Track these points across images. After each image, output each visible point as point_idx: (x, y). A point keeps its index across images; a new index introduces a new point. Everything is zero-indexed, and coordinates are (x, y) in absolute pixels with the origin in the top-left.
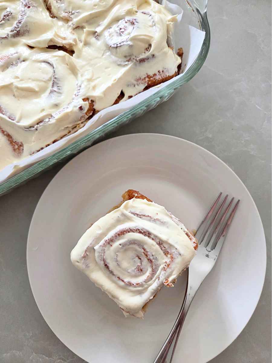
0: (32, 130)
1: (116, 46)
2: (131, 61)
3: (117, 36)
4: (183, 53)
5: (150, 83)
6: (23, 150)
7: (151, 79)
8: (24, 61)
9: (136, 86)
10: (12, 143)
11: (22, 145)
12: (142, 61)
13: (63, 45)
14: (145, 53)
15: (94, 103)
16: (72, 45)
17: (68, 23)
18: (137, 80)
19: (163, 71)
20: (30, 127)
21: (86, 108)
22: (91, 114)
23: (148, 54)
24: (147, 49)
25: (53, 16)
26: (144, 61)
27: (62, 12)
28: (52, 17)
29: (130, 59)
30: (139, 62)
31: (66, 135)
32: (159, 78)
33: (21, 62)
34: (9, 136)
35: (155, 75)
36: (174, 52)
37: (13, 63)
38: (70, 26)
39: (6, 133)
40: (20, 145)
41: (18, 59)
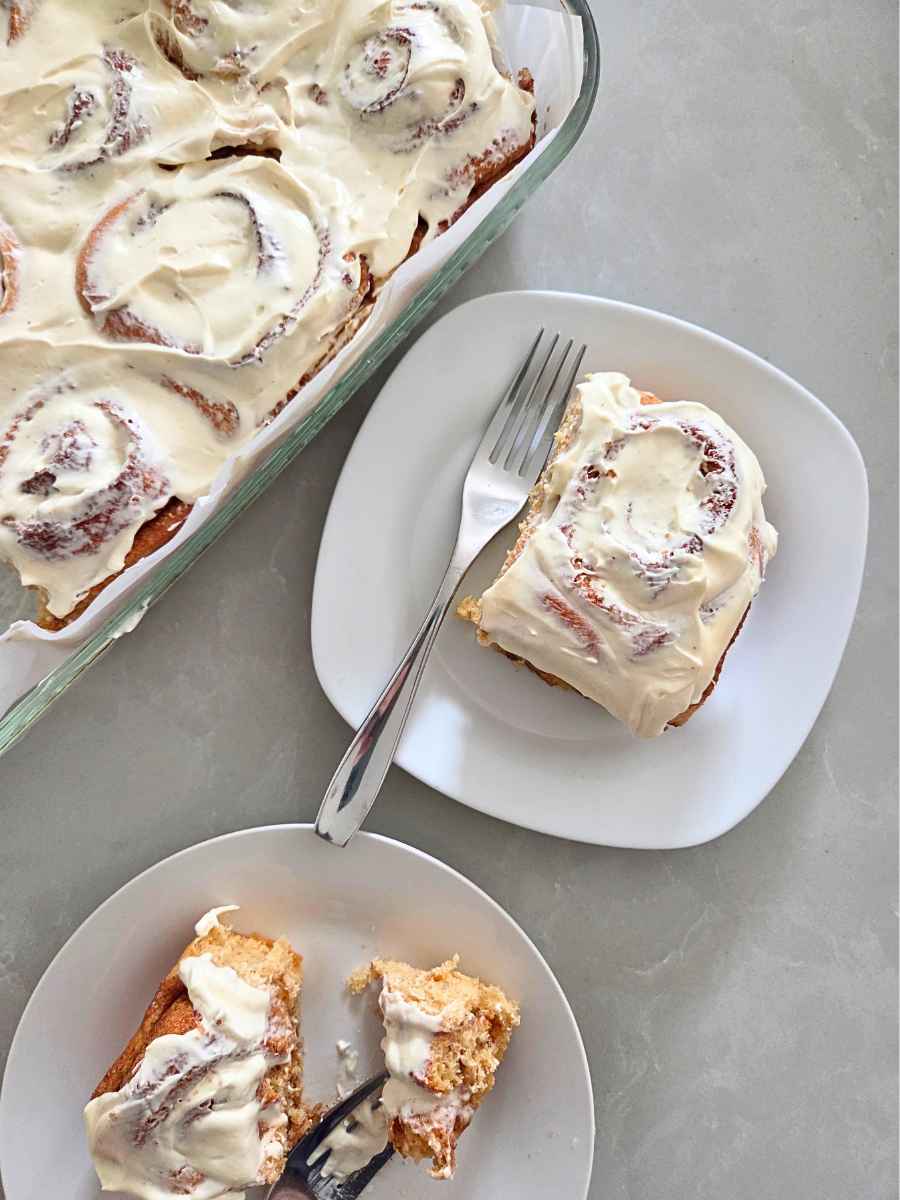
0: (249, 364)
1: (379, 107)
2: (425, 134)
3: (373, 80)
4: (532, 80)
5: (480, 176)
6: (238, 418)
7: (482, 164)
8: (167, 207)
9: (450, 193)
10: (208, 411)
11: (232, 408)
12: (451, 126)
13: (249, 140)
14: (452, 104)
15: (367, 261)
16: (269, 135)
17: (236, 81)
18: (450, 178)
19: (504, 140)
20: (244, 357)
21: (356, 276)
22: (368, 289)
23: (461, 106)
24: (453, 94)
25: (192, 75)
26: (456, 126)
27: (217, 58)
28: (190, 78)
29: (420, 129)
30: (443, 132)
31: (325, 355)
32: (500, 159)
33: (160, 211)
35: (488, 153)
36: (513, 83)
37: (141, 220)
38: (248, 89)
39: (185, 390)
40: (229, 410)
41: (152, 206)
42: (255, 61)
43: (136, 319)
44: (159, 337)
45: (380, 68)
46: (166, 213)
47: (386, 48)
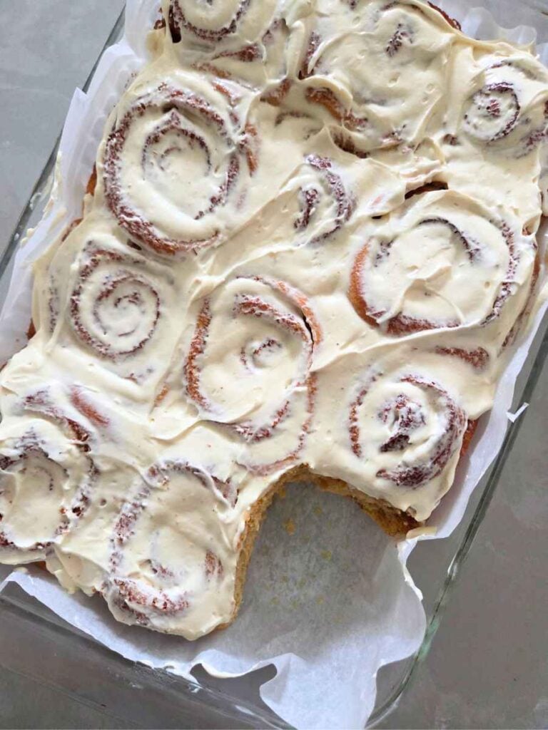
0: (493, 320)
1: (503, 135)
2: (535, 140)
3: (490, 120)
6: (488, 355)
8: (392, 242)
10: (468, 358)
11: (482, 351)
14: (547, 117)
17: (399, 150)
20: (488, 318)
24: (545, 111)
25: (363, 155)
27: (381, 140)
28: (362, 157)
29: (531, 139)
30: (546, 135)
33: (389, 245)
34: (458, 352)
37: (378, 255)
38: (408, 152)
39: (452, 351)
40: (481, 353)
41: (381, 244)
42: (408, 133)
43: (411, 318)
44: (429, 325)
45: (494, 112)
46: (394, 245)
47: (491, 98)
